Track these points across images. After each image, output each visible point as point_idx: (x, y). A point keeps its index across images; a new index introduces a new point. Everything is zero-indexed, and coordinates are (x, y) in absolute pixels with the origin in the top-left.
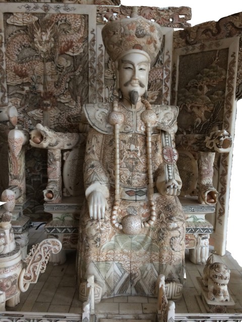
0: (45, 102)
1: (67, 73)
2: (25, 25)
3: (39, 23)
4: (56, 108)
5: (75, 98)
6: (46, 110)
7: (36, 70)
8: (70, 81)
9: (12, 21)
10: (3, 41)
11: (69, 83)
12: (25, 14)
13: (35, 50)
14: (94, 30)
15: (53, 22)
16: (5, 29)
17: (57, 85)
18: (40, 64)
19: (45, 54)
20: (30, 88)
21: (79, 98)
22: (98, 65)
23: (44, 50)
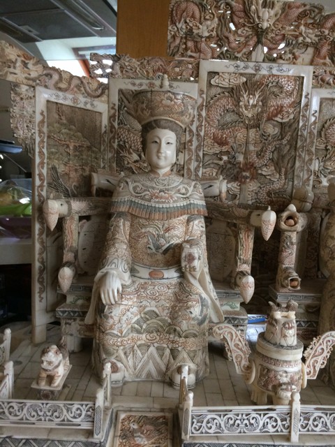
0: (244, 174)
1: (273, 141)
2: (231, 86)
3: (247, 84)
4: (255, 180)
5: (278, 170)
6: (245, 183)
7: (238, 137)
8: (275, 150)
9: (217, 81)
10: (205, 104)
11: (273, 152)
12: (233, 74)
13: (239, 114)
14: (308, 94)
15: (263, 84)
16: (207, 90)
17: (260, 155)
18: (244, 130)
19: (250, 120)
20: (228, 158)
21: (283, 170)
22: (310, 133)
23: (250, 116)
